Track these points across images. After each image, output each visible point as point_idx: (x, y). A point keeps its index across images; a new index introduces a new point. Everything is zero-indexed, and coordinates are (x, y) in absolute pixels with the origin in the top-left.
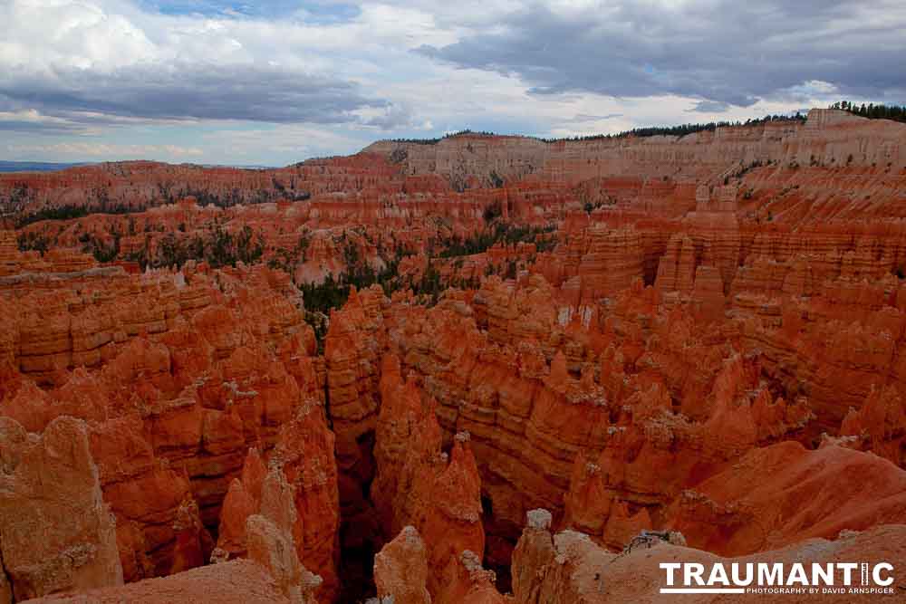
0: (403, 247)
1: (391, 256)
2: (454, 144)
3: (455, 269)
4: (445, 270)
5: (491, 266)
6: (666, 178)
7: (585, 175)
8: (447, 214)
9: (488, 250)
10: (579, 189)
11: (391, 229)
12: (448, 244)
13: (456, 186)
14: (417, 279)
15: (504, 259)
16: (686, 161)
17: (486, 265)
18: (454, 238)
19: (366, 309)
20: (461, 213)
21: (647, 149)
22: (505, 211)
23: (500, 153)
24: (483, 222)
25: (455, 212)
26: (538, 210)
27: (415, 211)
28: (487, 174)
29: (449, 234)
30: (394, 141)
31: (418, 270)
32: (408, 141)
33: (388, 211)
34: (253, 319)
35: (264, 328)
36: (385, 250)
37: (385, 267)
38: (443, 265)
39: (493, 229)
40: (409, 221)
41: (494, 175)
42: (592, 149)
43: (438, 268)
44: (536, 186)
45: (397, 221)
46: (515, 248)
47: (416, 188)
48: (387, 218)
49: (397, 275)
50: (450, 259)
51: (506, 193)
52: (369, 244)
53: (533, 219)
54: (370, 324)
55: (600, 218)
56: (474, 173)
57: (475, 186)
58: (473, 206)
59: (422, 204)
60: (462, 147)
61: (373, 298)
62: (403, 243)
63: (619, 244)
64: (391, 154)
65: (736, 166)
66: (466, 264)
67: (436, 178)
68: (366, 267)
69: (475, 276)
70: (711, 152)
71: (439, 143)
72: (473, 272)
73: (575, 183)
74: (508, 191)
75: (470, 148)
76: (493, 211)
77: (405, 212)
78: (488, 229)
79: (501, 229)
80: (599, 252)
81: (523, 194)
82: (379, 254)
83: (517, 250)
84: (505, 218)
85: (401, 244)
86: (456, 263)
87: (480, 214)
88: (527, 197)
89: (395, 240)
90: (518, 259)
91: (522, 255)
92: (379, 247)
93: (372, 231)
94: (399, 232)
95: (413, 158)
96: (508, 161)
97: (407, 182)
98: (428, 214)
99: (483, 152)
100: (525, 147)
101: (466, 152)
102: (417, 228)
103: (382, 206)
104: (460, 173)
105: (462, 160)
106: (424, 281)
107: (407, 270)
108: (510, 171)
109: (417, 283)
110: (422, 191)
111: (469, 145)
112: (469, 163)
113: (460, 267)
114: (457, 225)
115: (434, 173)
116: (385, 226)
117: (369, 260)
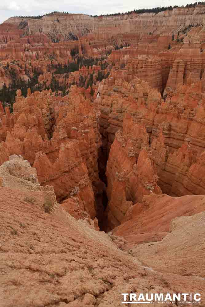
0: (37, 70)
1: (32, 74)
2: (50, 18)
3: (66, 79)
4: (61, 80)
5: (82, 77)
6: (150, 34)
7: (114, 33)
8: (54, 53)
9: (79, 69)
10: (112, 40)
11: (29, 62)
12: (56, 67)
13: (53, 40)
14: (48, 84)
15: (87, 73)
16: (159, 25)
17: (80, 76)
18: (59, 65)
20: (60, 53)
21: (141, 19)
22: (80, 52)
24: (70, 56)
25: (58, 52)
26: (95, 50)
27: (39, 52)
28: (67, 33)
29: (56, 63)
30: (20, 17)
31: (48, 80)
32: (27, 17)
33: (27, 53)
36: (29, 72)
37: (30, 80)
38: (59, 77)
39: (76, 59)
40: (38, 57)
41: (70, 34)
42: (115, 20)
43: (57, 79)
44: (92, 39)
45: (31, 57)
46: (92, 68)
47: (34, 40)
48: (26, 56)
49: (38, 83)
52: (21, 69)
53: (93, 54)
55: (126, 53)
56: (61, 33)
57: (62, 40)
58: (66, 49)
60: (54, 20)
62: (36, 68)
63: (153, 64)
64: (19, 24)
65: (182, 27)
66: (70, 76)
67: (43, 36)
68: (21, 80)
69: (75, 82)
70: (171, 20)
71: (43, 18)
72: (74, 80)
73: (110, 37)
74: (81, 42)
75: (58, 21)
76: (75, 51)
77: (35, 53)
78: (73, 60)
79: (80, 60)
80: (144, 68)
81: (88, 42)
82: (26, 74)
84: (80, 54)
85: (35, 68)
86: (66, 76)
87: (69, 53)
88: (90, 44)
89: (32, 66)
90: (94, 73)
92: (25, 70)
93: (20, 62)
94: (33, 63)
95: (30, 26)
96: (76, 27)
97: (30, 38)
98: (45, 54)
99: (64, 22)
100: (84, 19)
101: (56, 22)
102: (41, 60)
103: (24, 50)
104: (54, 33)
105: (54, 26)
106: (51, 85)
107: (43, 80)
108: (78, 32)
109: (49, 86)
110: (37, 42)
111: (57, 19)
112: (58, 28)
113: (68, 78)
114: (59, 59)
115: (42, 33)
116: (26, 60)
117: (22, 77)
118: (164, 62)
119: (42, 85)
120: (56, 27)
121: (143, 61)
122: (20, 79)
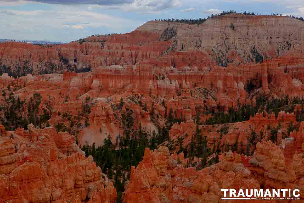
0: (173, 114)
1: (162, 122)
2: (218, 22)
3: (221, 136)
4: (211, 136)
5: (253, 133)
8: (212, 85)
9: (251, 118)
11: (163, 99)
13: (219, 62)
14: (186, 143)
15: (266, 126)
17: (249, 132)
18: (219, 107)
19: (158, 168)
20: (225, 85)
22: (265, 83)
23: (260, 31)
24: (245, 92)
25: (220, 84)
26: (297, 83)
27: (184, 82)
28: (248, 50)
29: (214, 104)
30: (165, 21)
31: (187, 135)
32: (177, 21)
33: (160, 82)
34: (60, 175)
35: (70, 183)
36: (158, 117)
37: (157, 132)
38: (210, 131)
39: (254, 100)
41: (254, 51)
43: (205, 134)
45: (168, 91)
46: (276, 117)
47: (184, 62)
48: (159, 89)
50: (216, 125)
51: (266, 68)
52: (144, 111)
53: (291, 90)
54: (162, 182)
56: (236, 49)
57: (237, 61)
58: (236, 79)
59: (191, 77)
60: (226, 27)
61: (163, 159)
64: (162, 32)
66: (231, 131)
67: (202, 53)
68: (140, 132)
69: (239, 141)
71: (204, 23)
72: (237, 138)
74: (268, 66)
75: (233, 27)
76: (254, 83)
77: (175, 84)
78: (249, 100)
79: (262, 100)
81: (282, 68)
82: (152, 120)
83: (278, 119)
84: (265, 89)
85: (171, 111)
86: (222, 130)
87: (242, 86)
88: (286, 71)
89: (166, 108)
90: (280, 127)
91: (283, 124)
92: (152, 114)
93: (146, 99)
94: (170, 101)
95: (181, 36)
96: (267, 38)
97: (176, 58)
98: (195, 85)
99: (244, 31)
100: (284, 25)
101: (229, 31)
102: (185, 98)
103: (154, 78)
104: (223, 49)
105: (225, 38)
106: (192, 145)
107: (178, 135)
108: (269, 47)
109: (187, 147)
110: (189, 65)
111: (232, 24)
112: (231, 40)
113: (225, 133)
114: (222, 95)
115: (200, 49)
116: (158, 95)
117: (143, 125)
119: (176, 143)
120: (227, 39)
122: (139, 130)
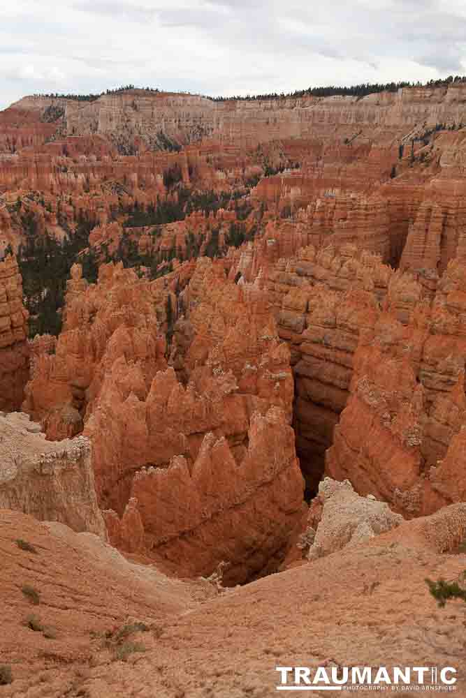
0: (84, 216)
1: (72, 226)
2: (116, 100)
3: (154, 239)
4: (142, 241)
5: (191, 235)
6: (346, 141)
7: (265, 137)
8: (125, 177)
9: (187, 217)
10: (259, 152)
11: (69, 197)
12: (129, 211)
13: (122, 150)
14: (113, 249)
15: (204, 227)
16: (366, 123)
17: (187, 234)
18: (136, 205)
20: (139, 178)
21: (325, 108)
22: (186, 176)
23: (167, 112)
24: (164, 188)
25: (134, 177)
26: (220, 175)
27: (92, 174)
28: (154, 134)
29: (130, 201)
30: (47, 96)
31: (112, 241)
32: (63, 96)
33: (62, 176)
36: (66, 219)
37: (68, 239)
38: (139, 235)
39: (176, 194)
40: (87, 187)
41: (161, 136)
42: (265, 109)
43: (134, 238)
44: (214, 149)
45: (73, 187)
46: (215, 215)
47: (78, 148)
48: (61, 184)
49: (88, 245)
50: (147, 227)
51: (185, 157)
52: (48, 212)
53: (215, 184)
55: (291, 182)
56: (140, 133)
57: (142, 148)
58: (153, 171)
59: (99, 168)
60: (126, 105)
62: (84, 210)
63: (370, 212)
64: (44, 112)
66: (165, 233)
67: (99, 139)
68: (48, 238)
69: (177, 245)
70: (394, 113)
71: (99, 100)
72: (174, 241)
73: (254, 146)
74: (188, 154)
75: (134, 106)
76: (173, 176)
77: (81, 177)
78: (169, 195)
79: (184, 195)
80: (351, 219)
81: (204, 157)
82: (59, 224)
83: (217, 218)
84: (186, 182)
85: (81, 211)
86: (154, 233)
87: (160, 179)
88: (208, 160)
89: (74, 207)
90: (220, 227)
91: (223, 223)
92: (59, 216)
93: (48, 197)
94: (78, 199)
95: (70, 116)
96: (175, 121)
97: (69, 144)
98: (105, 179)
99: (148, 111)
100: (193, 105)
101: (130, 110)
102: (96, 194)
103: (56, 170)
104: (125, 133)
105: (126, 119)
106: (120, 251)
107: (100, 240)
108: (178, 132)
109: (114, 254)
110: (85, 153)
111: (133, 103)
112: (133, 123)
113: (159, 235)
114: (137, 192)
115: (97, 133)
116: (62, 193)
117: (50, 230)
118: (393, 209)
119: (99, 251)
120: (128, 121)
121: (345, 203)
122: (45, 236)
